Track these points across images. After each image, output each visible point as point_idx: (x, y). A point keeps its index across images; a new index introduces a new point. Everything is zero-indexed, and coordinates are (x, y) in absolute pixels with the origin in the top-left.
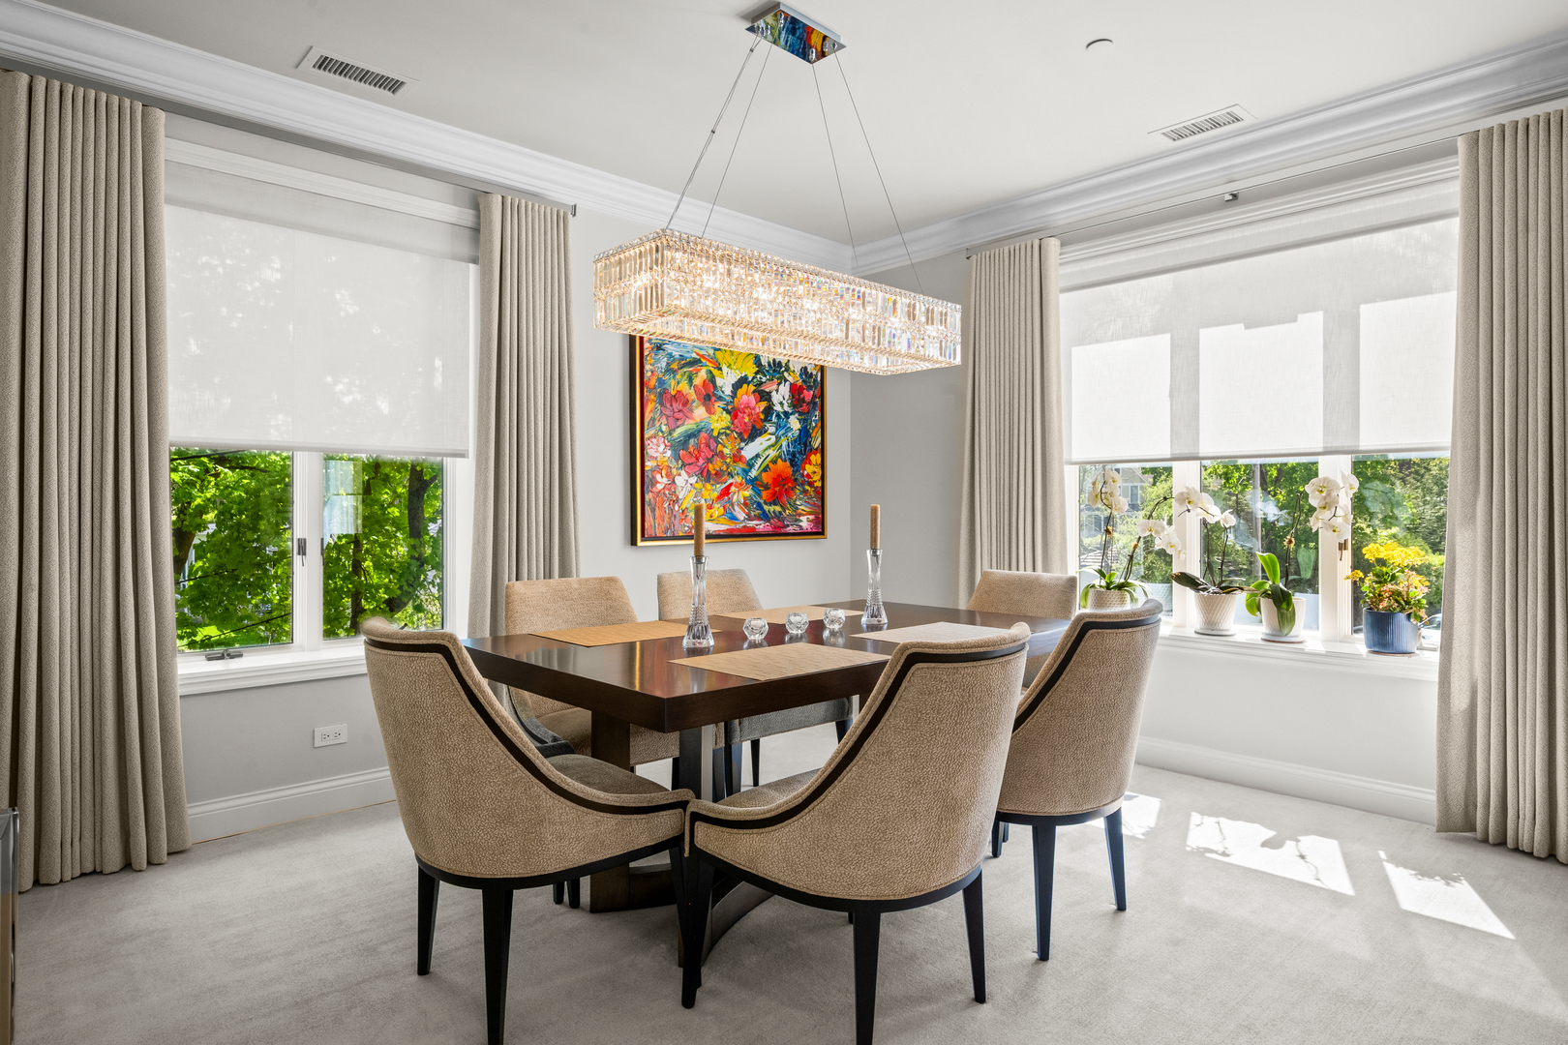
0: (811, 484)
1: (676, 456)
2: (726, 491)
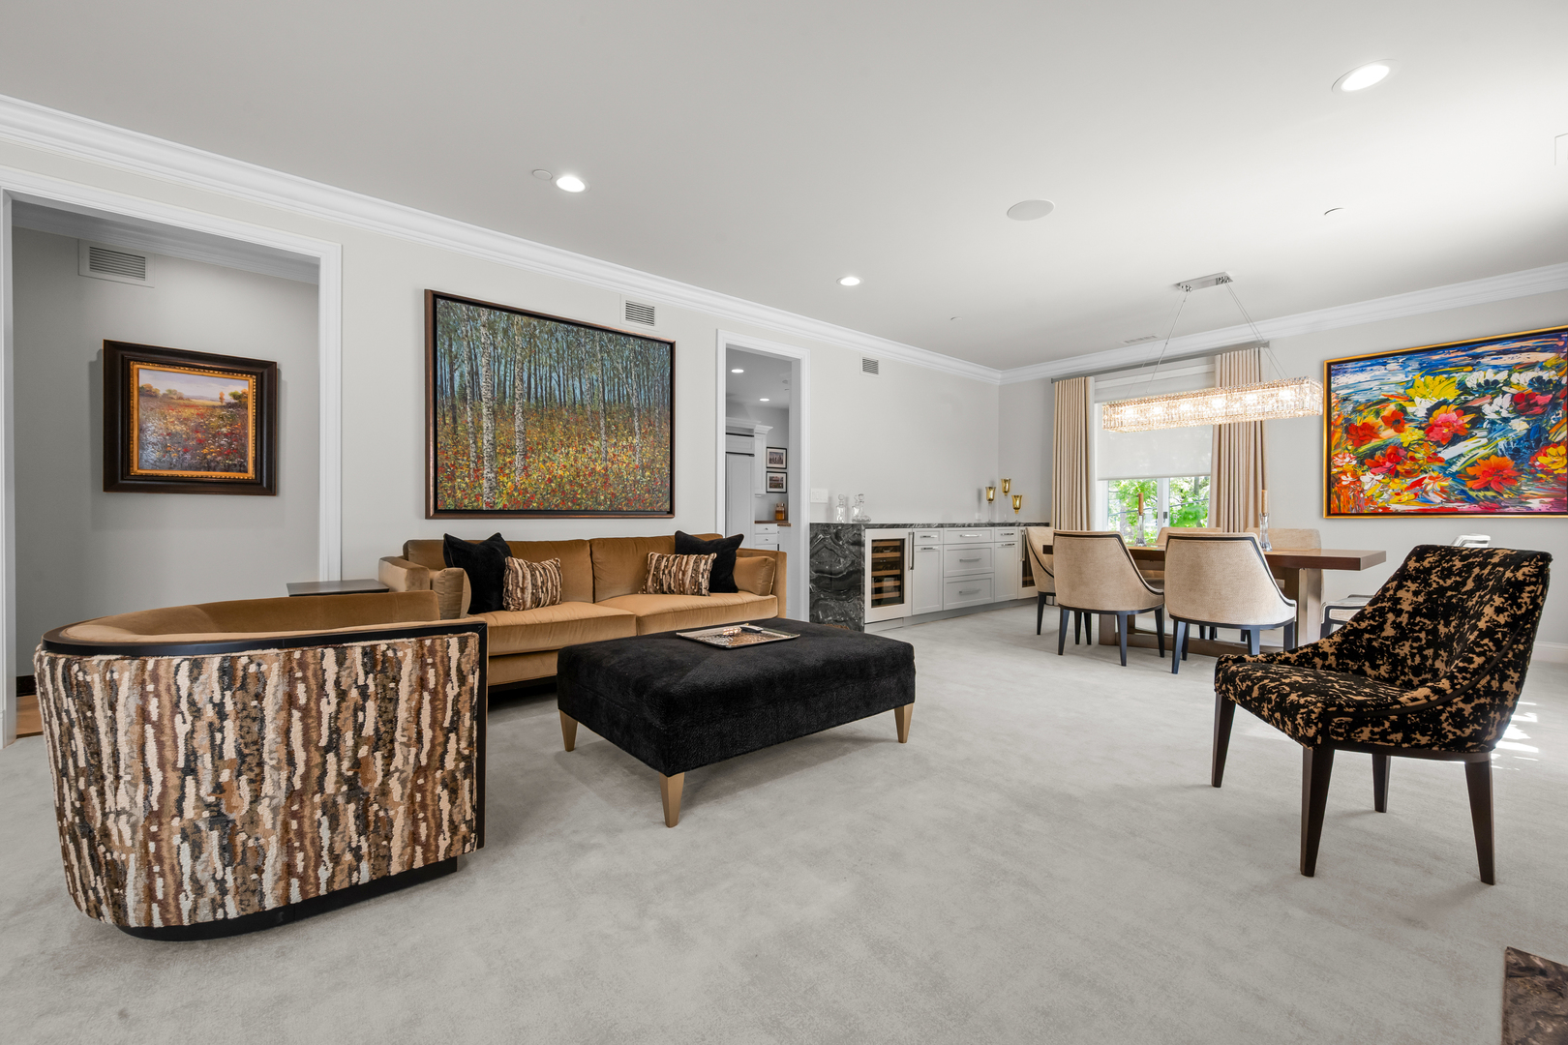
0: (1548, 473)
1: (1361, 463)
2: (1419, 483)
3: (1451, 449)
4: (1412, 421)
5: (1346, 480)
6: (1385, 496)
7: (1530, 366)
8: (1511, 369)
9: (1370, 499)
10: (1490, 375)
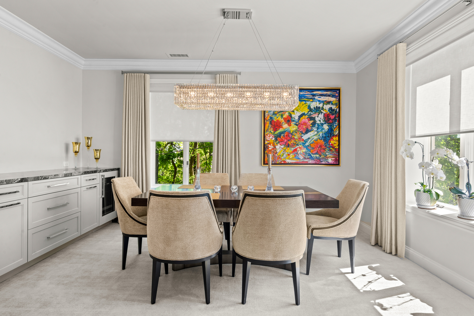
0: (333, 147)
1: (276, 140)
2: (296, 150)
3: (306, 135)
4: (294, 121)
5: (271, 147)
6: (285, 156)
7: (329, 103)
8: (323, 102)
9: (279, 157)
10: (318, 105)
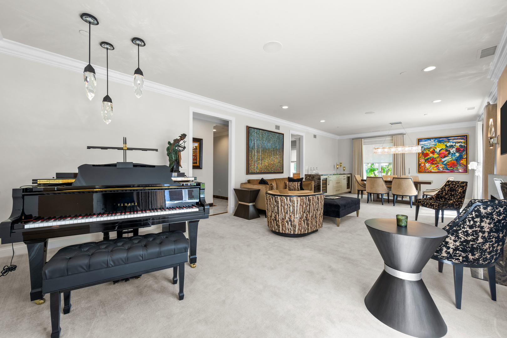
0: (463, 164)
1: (426, 161)
2: (438, 166)
3: (444, 159)
4: (436, 152)
5: (423, 165)
6: (431, 168)
7: (459, 142)
8: (456, 143)
9: (428, 169)
10: (452, 144)
